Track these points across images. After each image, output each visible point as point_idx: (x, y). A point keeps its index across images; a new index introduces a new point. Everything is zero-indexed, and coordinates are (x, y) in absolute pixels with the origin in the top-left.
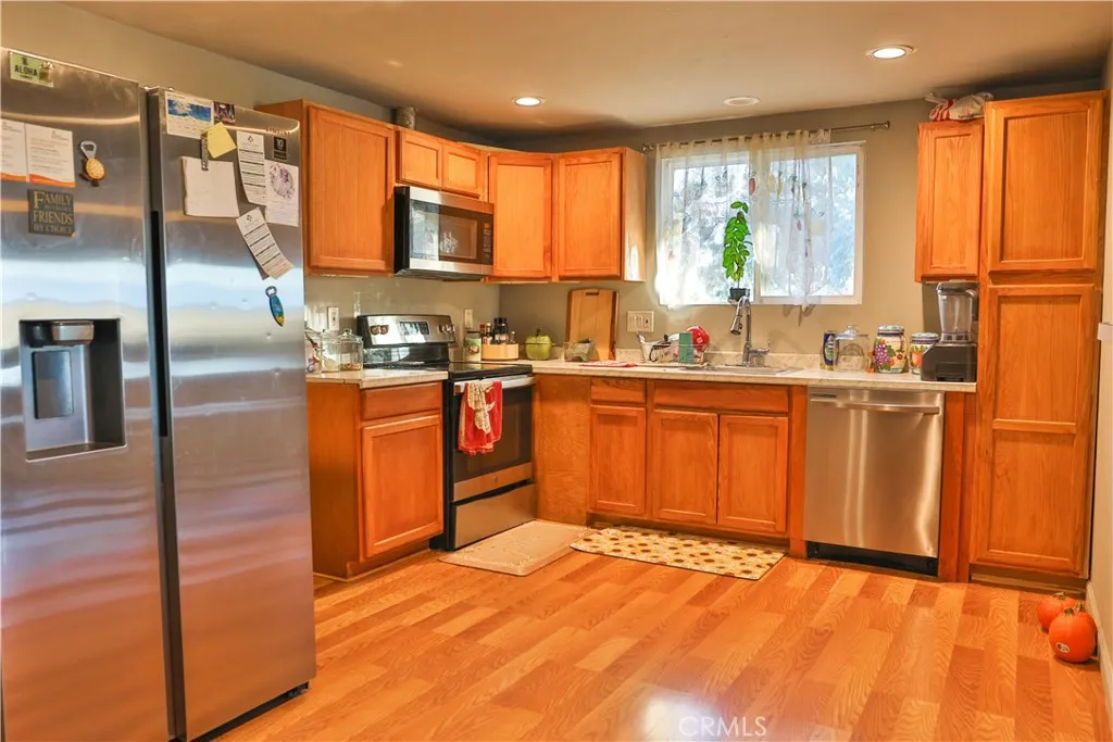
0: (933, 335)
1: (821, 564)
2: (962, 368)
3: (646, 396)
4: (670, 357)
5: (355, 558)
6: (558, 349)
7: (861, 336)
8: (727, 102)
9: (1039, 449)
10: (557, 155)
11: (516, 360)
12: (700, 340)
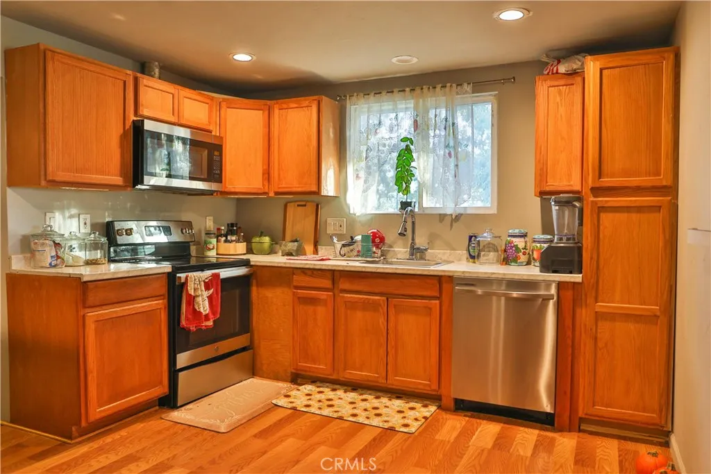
0: (549, 237)
1: (465, 416)
2: (571, 262)
3: (333, 284)
4: (355, 253)
5: (78, 423)
6: (278, 246)
7: (496, 237)
8: (394, 60)
9: (632, 326)
10: (272, 102)
11: (244, 254)
12: (377, 240)
